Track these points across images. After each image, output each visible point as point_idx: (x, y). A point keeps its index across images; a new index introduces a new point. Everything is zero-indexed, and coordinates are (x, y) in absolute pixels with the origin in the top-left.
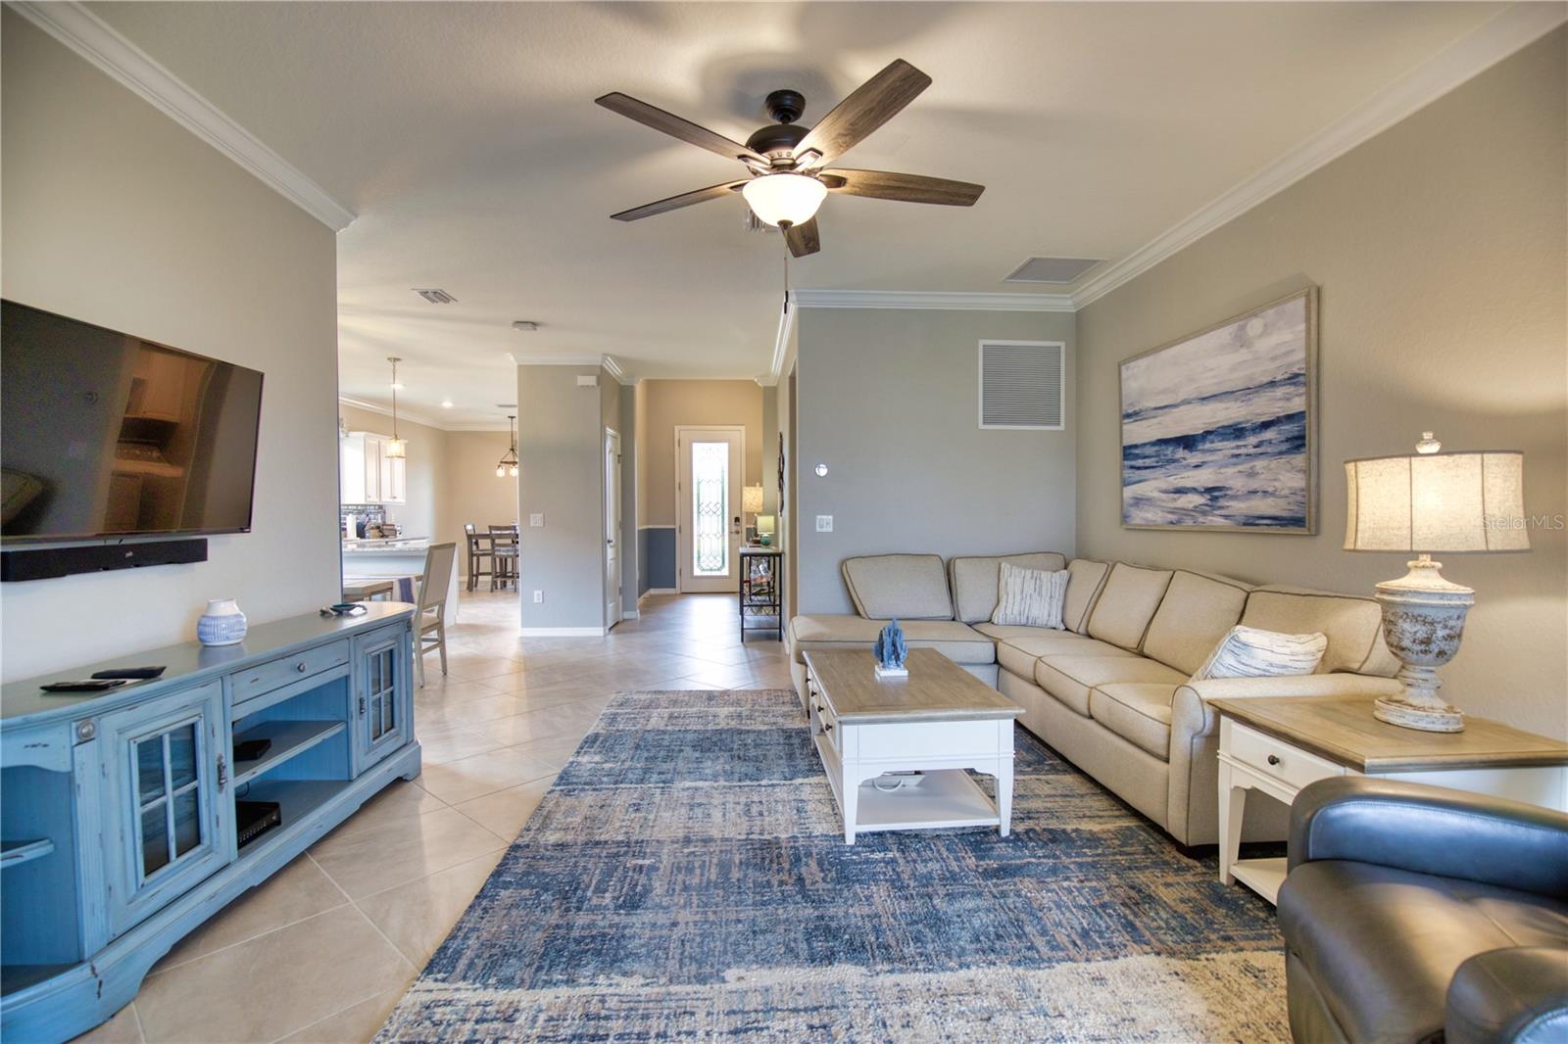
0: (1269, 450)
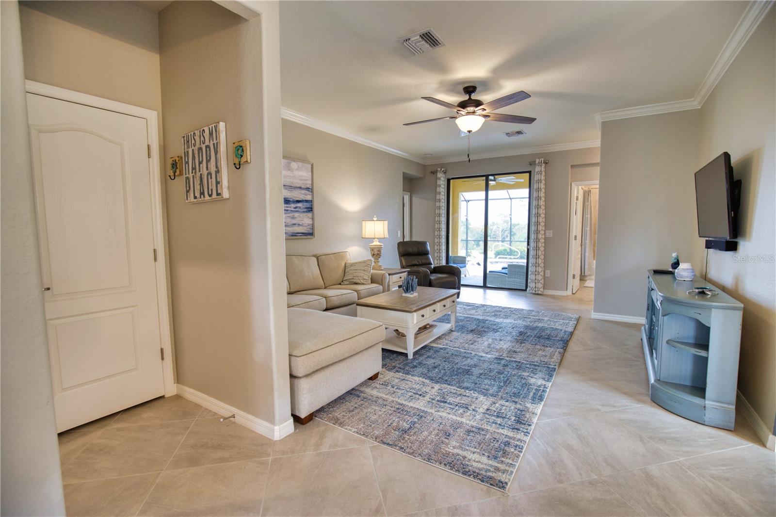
0: (300, 210)
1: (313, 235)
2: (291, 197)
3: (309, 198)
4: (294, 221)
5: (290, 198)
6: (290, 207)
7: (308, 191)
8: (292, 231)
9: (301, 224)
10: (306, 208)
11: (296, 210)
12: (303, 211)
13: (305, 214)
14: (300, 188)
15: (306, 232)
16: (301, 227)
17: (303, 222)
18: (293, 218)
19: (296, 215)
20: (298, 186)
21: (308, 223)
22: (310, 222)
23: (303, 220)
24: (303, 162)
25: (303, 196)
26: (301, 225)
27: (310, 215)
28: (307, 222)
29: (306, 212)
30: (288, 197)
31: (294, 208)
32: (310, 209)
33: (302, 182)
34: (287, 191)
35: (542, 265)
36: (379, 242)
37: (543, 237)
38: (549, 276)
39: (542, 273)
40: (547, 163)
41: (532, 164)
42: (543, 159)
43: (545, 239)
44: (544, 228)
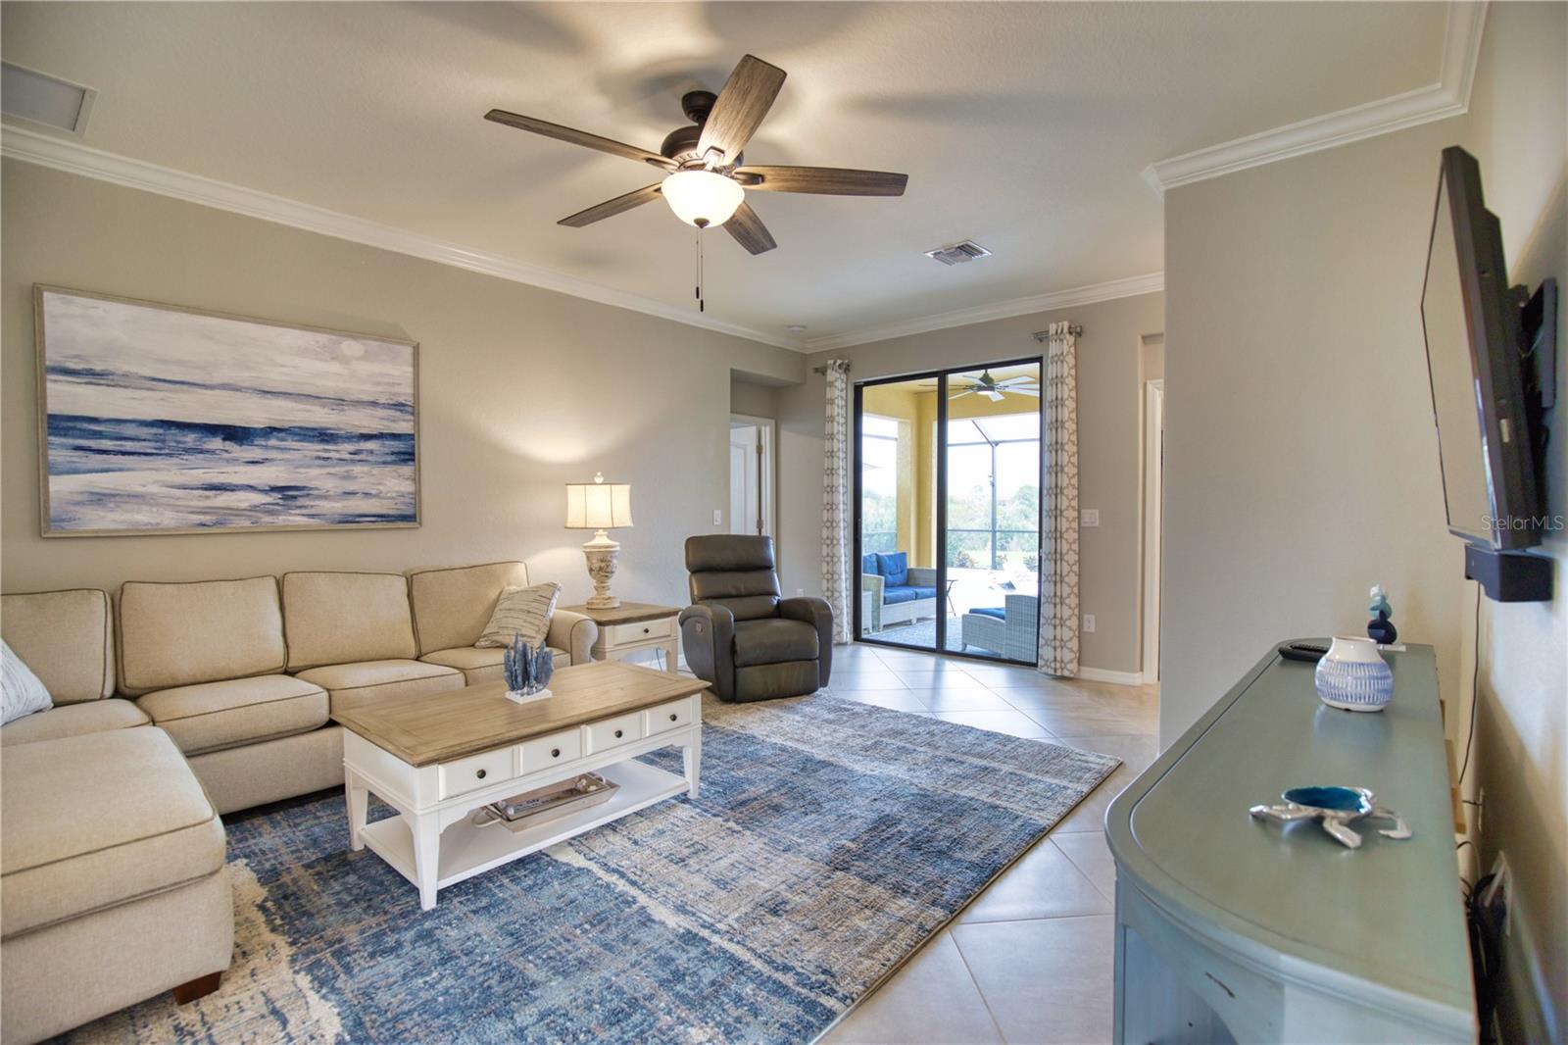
0: (370, 458)
1: (415, 521)
2: (341, 426)
3: (404, 427)
4: (351, 486)
5: (340, 429)
6: (337, 451)
7: (401, 411)
8: (340, 511)
9: (374, 492)
10: (393, 453)
11: (357, 457)
12: (381, 460)
13: (389, 468)
14: (374, 404)
15: (391, 512)
16: (374, 501)
17: (381, 487)
18: (348, 477)
19: (357, 469)
20: (365, 397)
21: (397, 492)
22: (408, 487)
23: (380, 484)
24: (383, 341)
25: (386, 423)
26: (376, 496)
27: (407, 470)
28: (397, 489)
29: (393, 463)
30: (329, 426)
31: (351, 454)
32: (408, 456)
33: (380, 388)
34: (326, 410)
35: (1073, 601)
36: (608, 537)
37: (1075, 525)
38: (1093, 630)
39: (1074, 623)
40: (1079, 334)
41: (1042, 337)
42: (1066, 324)
43: (1080, 530)
44: (1075, 503)
